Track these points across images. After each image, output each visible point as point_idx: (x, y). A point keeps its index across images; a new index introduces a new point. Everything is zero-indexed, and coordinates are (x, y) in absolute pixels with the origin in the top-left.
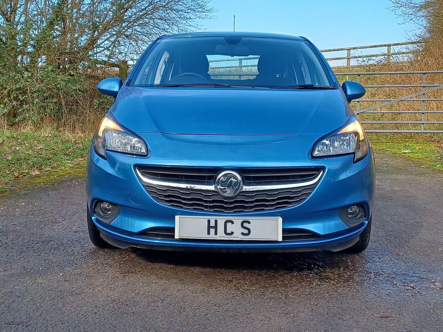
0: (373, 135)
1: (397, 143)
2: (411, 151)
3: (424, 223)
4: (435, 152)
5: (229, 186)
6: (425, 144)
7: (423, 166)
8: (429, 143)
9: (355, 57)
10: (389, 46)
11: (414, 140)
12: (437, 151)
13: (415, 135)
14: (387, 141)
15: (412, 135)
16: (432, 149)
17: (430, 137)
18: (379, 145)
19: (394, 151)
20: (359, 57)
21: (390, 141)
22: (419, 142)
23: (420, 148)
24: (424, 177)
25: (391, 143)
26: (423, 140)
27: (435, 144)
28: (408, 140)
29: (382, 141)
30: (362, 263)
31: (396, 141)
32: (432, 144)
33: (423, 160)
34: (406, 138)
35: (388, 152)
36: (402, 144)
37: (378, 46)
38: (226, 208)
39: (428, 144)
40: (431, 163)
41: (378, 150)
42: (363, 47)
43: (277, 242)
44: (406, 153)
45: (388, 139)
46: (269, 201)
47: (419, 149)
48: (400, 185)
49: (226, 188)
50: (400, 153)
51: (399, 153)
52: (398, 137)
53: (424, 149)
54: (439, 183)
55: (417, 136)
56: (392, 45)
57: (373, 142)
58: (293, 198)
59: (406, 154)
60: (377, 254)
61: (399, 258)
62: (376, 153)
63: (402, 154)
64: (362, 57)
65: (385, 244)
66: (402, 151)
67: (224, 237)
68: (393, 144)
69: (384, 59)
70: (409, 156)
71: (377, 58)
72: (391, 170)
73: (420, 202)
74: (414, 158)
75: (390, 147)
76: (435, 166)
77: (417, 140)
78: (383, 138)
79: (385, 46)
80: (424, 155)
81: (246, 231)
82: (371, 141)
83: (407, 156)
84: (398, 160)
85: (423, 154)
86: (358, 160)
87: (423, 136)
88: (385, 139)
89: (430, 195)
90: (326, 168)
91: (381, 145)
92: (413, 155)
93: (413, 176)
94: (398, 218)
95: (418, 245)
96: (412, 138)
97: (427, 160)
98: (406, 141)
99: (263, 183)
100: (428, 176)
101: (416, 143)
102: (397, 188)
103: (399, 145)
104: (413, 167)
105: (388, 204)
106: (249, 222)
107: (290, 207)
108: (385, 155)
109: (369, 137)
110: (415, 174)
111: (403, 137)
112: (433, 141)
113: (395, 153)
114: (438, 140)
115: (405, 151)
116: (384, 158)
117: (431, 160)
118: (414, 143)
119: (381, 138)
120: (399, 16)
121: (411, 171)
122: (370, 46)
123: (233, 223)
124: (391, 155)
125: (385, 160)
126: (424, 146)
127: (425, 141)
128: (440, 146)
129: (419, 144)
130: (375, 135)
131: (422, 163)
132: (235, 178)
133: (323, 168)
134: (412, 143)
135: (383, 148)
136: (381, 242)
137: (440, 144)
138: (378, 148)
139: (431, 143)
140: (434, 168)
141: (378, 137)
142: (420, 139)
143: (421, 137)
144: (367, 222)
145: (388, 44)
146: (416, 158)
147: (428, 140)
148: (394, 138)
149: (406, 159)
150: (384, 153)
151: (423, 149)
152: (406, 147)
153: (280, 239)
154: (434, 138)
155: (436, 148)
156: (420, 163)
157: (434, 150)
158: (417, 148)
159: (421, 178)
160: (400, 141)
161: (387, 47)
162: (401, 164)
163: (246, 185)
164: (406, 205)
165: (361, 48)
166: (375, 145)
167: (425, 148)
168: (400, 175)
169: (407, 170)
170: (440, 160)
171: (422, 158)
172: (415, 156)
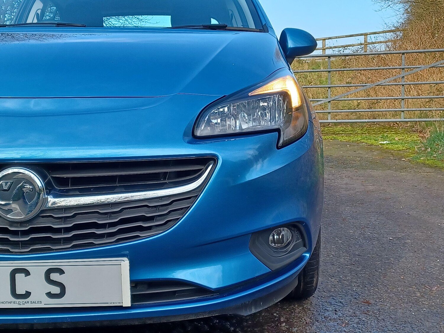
0: (348, 126)
1: (374, 134)
2: (390, 142)
3: (408, 239)
4: (417, 143)
5: (16, 199)
6: (406, 134)
7: (404, 159)
8: (411, 133)
9: (331, 48)
10: (366, 35)
11: (393, 130)
12: (419, 141)
13: (395, 126)
14: (363, 132)
15: (391, 126)
16: (414, 140)
17: (411, 126)
18: (353, 136)
19: (369, 142)
20: (334, 47)
21: (366, 132)
22: (399, 133)
23: (400, 138)
24: (406, 172)
25: (367, 134)
26: (403, 130)
27: (417, 134)
28: (386, 130)
29: (358, 132)
30: (305, 323)
31: (373, 131)
32: (414, 134)
33: (404, 151)
34: (384, 129)
35: (363, 143)
36: (380, 135)
37: (355, 35)
38: (15, 244)
39: (409, 134)
40: (413, 155)
41: (351, 142)
42: (339, 36)
43: (121, 308)
44: (384, 144)
45: (364, 130)
46: (103, 226)
47: (398, 140)
48: (376, 184)
49: (9, 204)
50: (377, 144)
51: (375, 145)
52: (375, 128)
53: (405, 140)
54: (424, 179)
55: (396, 126)
56: (368, 34)
57: (347, 134)
58: (151, 219)
59: (383, 146)
60: (333, 302)
61: (368, 311)
62: (349, 145)
63: (379, 145)
64: (338, 47)
65: (348, 280)
66: (379, 142)
67: (10, 302)
68: (369, 135)
69: (360, 48)
70: (387, 148)
71: (353, 48)
72: (365, 165)
73: (401, 207)
74: (393, 150)
75: (366, 139)
76: (419, 159)
77: (396, 130)
78: (359, 129)
79: (362, 35)
80: (405, 146)
81: (56, 290)
82: (345, 132)
83: (385, 148)
84: (374, 153)
85: (403, 145)
86: (287, 144)
87: (403, 126)
88: (361, 130)
89: (414, 195)
90: (218, 159)
91: (356, 137)
92: (392, 146)
93: (392, 171)
94: (371, 232)
95: (399, 281)
96: (391, 128)
97: (408, 152)
98: (384, 132)
99: (92, 191)
100: (410, 170)
101: (396, 134)
102: (371, 188)
103: (376, 136)
104: (392, 161)
105: (358, 210)
106: (61, 272)
107: (146, 238)
108: (358, 147)
109: (343, 128)
110: (395, 169)
111: (381, 128)
112: (414, 132)
113: (371, 145)
114: (420, 130)
115: (382, 142)
116: (358, 151)
117: (413, 152)
118: (393, 134)
119: (356, 130)
120: (375, 3)
121: (390, 165)
122: (346, 36)
123: (27, 273)
124: (366, 147)
125: (359, 153)
126: (404, 136)
127: (405, 131)
128: (422, 136)
129: (398, 135)
130: (350, 126)
131: (402, 155)
132: (30, 181)
133: (213, 159)
134: (391, 134)
135: (357, 140)
136: (341, 277)
137: (423, 134)
138: (352, 140)
139: (412, 133)
140: (418, 161)
141: (353, 129)
142: (400, 129)
143: (401, 127)
144: (308, 255)
145: (365, 33)
146: (395, 149)
147: (409, 130)
148: (371, 129)
149: (384, 151)
150: (358, 145)
151: (403, 140)
152: (383, 138)
153: (127, 302)
154: (416, 127)
155: (418, 139)
156: (400, 155)
157: (416, 140)
158: (396, 139)
159: (402, 174)
160: (378, 132)
161: (364, 36)
162: (377, 157)
163: (55, 196)
164: (382, 210)
165: (336, 38)
166: (348, 137)
167: (405, 138)
168: (375, 171)
169: (385, 164)
170: (424, 151)
171: (403, 149)
172: (394, 148)
